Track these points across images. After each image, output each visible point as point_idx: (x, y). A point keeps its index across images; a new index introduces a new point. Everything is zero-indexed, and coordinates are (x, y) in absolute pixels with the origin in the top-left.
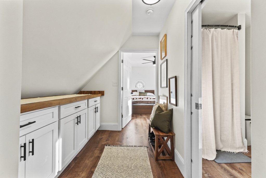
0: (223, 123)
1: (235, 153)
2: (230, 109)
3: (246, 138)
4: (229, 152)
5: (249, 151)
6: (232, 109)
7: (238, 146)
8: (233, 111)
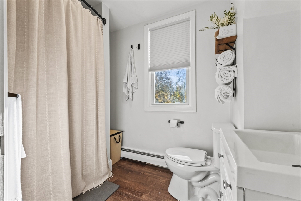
0: (85, 150)
1: (100, 186)
2: (95, 127)
3: (111, 158)
4: (93, 188)
5: (113, 174)
6: (96, 126)
7: (103, 174)
8: (97, 129)
